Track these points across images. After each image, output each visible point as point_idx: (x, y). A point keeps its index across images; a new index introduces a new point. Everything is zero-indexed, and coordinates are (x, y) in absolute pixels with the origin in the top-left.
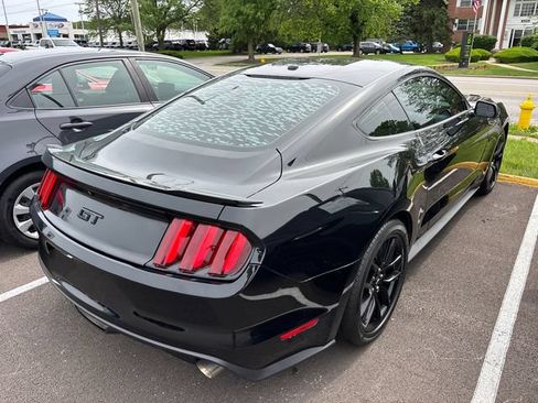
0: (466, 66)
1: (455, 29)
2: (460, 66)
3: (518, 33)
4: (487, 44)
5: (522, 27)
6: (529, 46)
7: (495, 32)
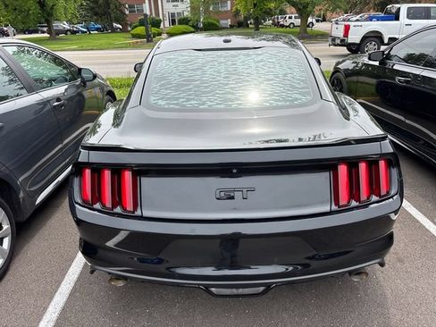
0: (151, 41)
1: (127, 12)
2: (148, 41)
3: (173, 15)
4: (157, 24)
5: (173, 10)
6: (187, 24)
7: (157, 14)
